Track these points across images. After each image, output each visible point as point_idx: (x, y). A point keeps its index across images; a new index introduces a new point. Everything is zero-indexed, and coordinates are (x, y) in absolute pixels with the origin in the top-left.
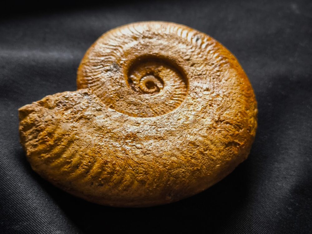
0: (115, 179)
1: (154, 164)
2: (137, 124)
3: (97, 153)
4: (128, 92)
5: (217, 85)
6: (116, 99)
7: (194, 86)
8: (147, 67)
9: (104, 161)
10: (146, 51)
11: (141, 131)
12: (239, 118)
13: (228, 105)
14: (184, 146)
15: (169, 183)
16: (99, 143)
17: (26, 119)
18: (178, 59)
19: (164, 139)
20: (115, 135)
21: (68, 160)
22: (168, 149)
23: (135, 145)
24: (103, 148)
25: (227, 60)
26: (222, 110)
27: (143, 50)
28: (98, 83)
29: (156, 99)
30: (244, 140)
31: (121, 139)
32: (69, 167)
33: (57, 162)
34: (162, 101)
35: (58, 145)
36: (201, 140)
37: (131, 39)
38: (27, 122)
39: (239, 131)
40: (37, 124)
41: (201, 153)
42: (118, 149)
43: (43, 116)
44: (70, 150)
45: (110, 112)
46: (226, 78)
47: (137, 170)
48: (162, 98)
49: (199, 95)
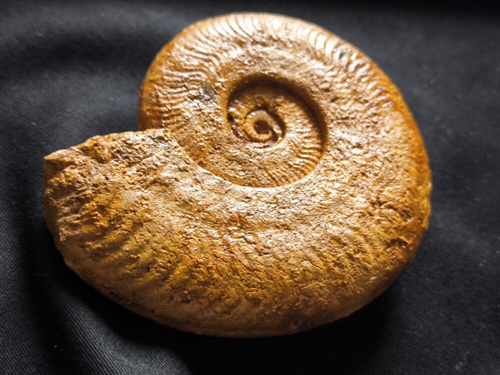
0: (211, 293)
1: (276, 272)
2: (245, 198)
3: (182, 247)
4: (229, 139)
5: (374, 139)
6: (209, 150)
7: (336, 138)
8: (258, 96)
9: (194, 262)
10: (257, 69)
11: (253, 212)
12: (408, 200)
13: (391, 175)
14: (323, 244)
15: (296, 304)
16: (185, 230)
17: (58, 177)
18: (310, 87)
19: (291, 230)
20: (211, 217)
21: (132, 256)
22: (297, 246)
23: (243, 237)
24: (191, 238)
25: (388, 95)
26: (382, 184)
27: (253, 66)
28: (180, 118)
29: (273, 155)
30: (412, 236)
31: (221, 224)
32: (134, 268)
33: (112, 257)
34: (283, 158)
35: (116, 229)
36: (351, 234)
37: (233, 44)
38: (61, 183)
39: (406, 221)
40: (79, 188)
41: (350, 257)
42: (217, 242)
43: (90, 174)
44: (135, 239)
45: (202, 175)
46: (387, 128)
47: (248, 280)
48: (284, 153)
49: (345, 154)
